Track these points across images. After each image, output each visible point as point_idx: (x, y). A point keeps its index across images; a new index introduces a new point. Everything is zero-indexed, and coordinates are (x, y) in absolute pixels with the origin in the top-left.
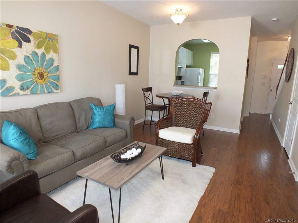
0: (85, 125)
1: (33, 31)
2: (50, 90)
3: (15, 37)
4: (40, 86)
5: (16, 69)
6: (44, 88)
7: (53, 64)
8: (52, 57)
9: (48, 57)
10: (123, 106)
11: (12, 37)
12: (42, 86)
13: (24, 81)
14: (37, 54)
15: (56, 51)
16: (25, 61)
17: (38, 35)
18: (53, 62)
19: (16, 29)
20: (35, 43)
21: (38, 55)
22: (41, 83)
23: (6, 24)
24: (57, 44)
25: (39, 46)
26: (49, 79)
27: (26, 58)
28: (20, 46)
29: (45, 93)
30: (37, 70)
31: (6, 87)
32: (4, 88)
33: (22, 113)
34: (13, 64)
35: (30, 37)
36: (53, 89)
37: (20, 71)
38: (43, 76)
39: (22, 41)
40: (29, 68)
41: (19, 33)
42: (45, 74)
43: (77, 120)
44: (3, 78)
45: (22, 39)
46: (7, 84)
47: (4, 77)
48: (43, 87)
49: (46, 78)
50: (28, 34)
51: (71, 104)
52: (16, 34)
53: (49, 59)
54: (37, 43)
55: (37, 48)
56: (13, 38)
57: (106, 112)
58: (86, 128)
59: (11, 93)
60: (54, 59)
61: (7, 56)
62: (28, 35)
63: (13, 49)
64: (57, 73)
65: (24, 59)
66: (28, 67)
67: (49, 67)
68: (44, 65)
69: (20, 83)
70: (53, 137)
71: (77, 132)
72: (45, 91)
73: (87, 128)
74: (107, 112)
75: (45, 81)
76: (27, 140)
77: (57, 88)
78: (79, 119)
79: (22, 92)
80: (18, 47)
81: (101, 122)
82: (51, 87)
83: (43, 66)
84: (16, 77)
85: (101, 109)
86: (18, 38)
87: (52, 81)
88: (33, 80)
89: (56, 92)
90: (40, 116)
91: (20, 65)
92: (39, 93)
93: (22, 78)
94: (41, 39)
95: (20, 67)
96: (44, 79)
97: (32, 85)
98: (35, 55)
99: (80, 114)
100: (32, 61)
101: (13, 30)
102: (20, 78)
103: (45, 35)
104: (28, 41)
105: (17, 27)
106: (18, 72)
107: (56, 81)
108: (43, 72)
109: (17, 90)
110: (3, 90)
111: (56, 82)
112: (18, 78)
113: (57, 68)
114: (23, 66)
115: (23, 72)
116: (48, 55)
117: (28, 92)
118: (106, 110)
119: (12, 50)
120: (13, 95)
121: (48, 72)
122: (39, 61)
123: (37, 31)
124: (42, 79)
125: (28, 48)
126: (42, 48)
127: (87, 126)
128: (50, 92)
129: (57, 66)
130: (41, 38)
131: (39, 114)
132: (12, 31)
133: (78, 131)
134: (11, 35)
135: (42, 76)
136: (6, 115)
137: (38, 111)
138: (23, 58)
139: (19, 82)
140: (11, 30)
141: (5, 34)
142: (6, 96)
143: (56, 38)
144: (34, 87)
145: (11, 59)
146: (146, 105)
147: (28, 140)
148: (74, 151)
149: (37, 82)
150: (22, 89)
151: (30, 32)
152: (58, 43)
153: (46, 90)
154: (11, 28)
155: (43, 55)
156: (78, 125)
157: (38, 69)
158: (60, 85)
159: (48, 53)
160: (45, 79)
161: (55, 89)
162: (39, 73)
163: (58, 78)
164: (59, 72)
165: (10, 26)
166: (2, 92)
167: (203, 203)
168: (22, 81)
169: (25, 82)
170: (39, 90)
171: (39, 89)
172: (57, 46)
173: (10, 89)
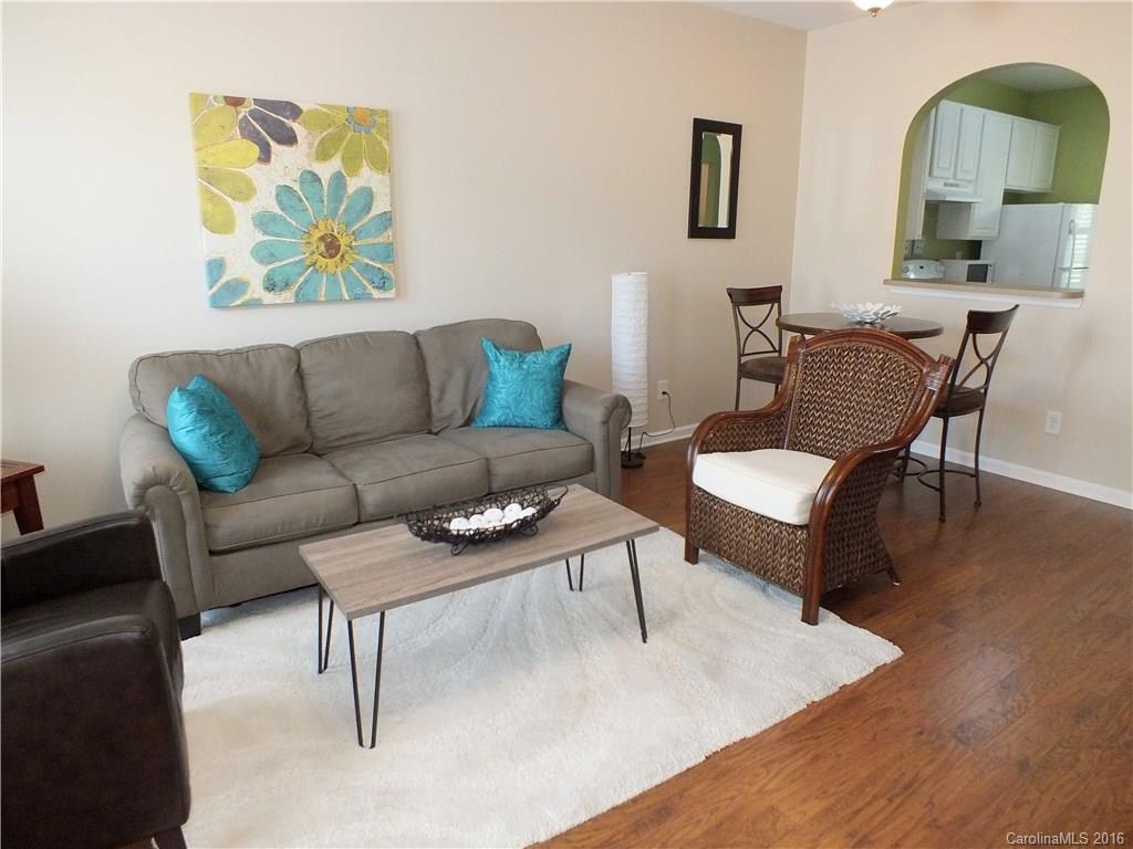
0: (460, 411)
1: (304, 107)
2: (359, 291)
3: (250, 131)
4: (325, 279)
5: (252, 227)
6: (339, 284)
7: (370, 209)
8: (367, 185)
9: (353, 185)
10: (633, 355)
11: (241, 134)
12: (333, 278)
13: (277, 264)
14: (316, 178)
15: (382, 163)
16: (280, 202)
17: (321, 119)
18: (372, 200)
19: (253, 107)
20: (310, 145)
21: (319, 180)
22: (331, 269)
23: (225, 98)
24: (384, 143)
25: (323, 154)
26: (357, 257)
27: (284, 193)
28: (265, 156)
29: (341, 300)
30: (316, 227)
31: (224, 280)
32: (219, 284)
33: (252, 359)
34: (243, 213)
35: (295, 126)
36: (370, 287)
37: (266, 233)
38: (338, 248)
39: (272, 143)
40: (291, 224)
41: (262, 120)
42: (343, 241)
43: (434, 393)
44: (214, 256)
45: (269, 135)
46: (228, 272)
47: (219, 253)
48: (336, 282)
49: (347, 252)
50: (287, 119)
51: (421, 339)
52: (254, 123)
53: (356, 192)
54: (316, 143)
55: (317, 159)
56: (243, 136)
57: (528, 373)
58: (461, 422)
59: (239, 298)
60: (374, 190)
61: (226, 190)
62: (289, 122)
63: (244, 168)
64: (385, 234)
65: (277, 195)
66: (288, 219)
67: (358, 218)
68: (340, 212)
69: (265, 270)
70: (338, 439)
71: (430, 432)
72: (341, 295)
73: (468, 422)
74: (531, 374)
75: (342, 261)
76: (219, 437)
77: (383, 283)
78: (442, 391)
79: (268, 298)
80: (260, 159)
81: (509, 408)
82: (365, 282)
83: (336, 214)
84: (252, 252)
85: (513, 360)
86: (259, 133)
87: (367, 261)
88: (302, 260)
89: (379, 300)
90: (306, 372)
91: (264, 216)
92: (323, 299)
93: (272, 255)
94: (330, 130)
95: (263, 222)
96: (339, 256)
97: (300, 274)
98: (312, 182)
99: (449, 374)
100: (301, 200)
101: (244, 111)
102: (264, 254)
103: (342, 117)
104: (289, 139)
105: (256, 101)
106: (261, 237)
107: (381, 262)
108: (335, 233)
109: (256, 290)
110: (215, 289)
111: (378, 266)
112: (257, 253)
113: (387, 220)
114: (274, 218)
115: (273, 236)
116: (354, 179)
117: (289, 296)
118: (529, 367)
119: (242, 170)
120: (245, 305)
121: (354, 233)
122: (322, 202)
123: (319, 107)
124: (332, 257)
125: (289, 162)
126: (333, 159)
127: (468, 414)
128: (359, 298)
129: (385, 213)
130: (330, 126)
131: (305, 364)
132: (241, 116)
133: (435, 430)
134: (237, 129)
135: (332, 247)
136: (204, 360)
137: (302, 356)
138: (274, 194)
139: (261, 266)
140: (238, 113)
141: (223, 127)
142: (226, 308)
143: (379, 120)
144: (306, 281)
145: (239, 200)
146: (744, 360)
147: (223, 437)
148: (359, 487)
149: (317, 267)
150: (271, 286)
151: (295, 111)
152: (387, 138)
153: (347, 290)
154: (239, 108)
155: (338, 180)
156: (434, 410)
157: (321, 225)
158: (393, 275)
159: (354, 171)
160: (343, 256)
161: (377, 288)
162: (322, 238)
163: (388, 253)
164: (390, 233)
165: (236, 102)
166: (214, 295)
167: (724, 763)
168: (270, 263)
169: (280, 267)
170: (323, 292)
171: (324, 289)
172: (387, 148)
173: (237, 287)
